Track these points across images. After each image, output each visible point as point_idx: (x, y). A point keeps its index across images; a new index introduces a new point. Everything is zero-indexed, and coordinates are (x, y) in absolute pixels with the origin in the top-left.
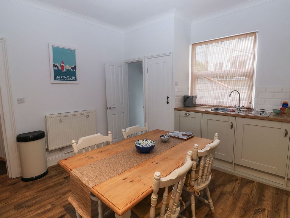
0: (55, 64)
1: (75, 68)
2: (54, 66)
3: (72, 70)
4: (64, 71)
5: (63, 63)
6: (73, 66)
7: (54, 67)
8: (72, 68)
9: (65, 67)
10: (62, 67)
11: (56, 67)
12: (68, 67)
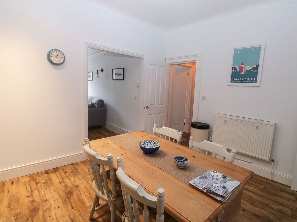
0: (235, 67)
1: (257, 68)
2: (233, 68)
3: (252, 70)
4: (242, 73)
5: (243, 64)
6: (255, 66)
7: (232, 70)
8: (254, 68)
9: (245, 68)
10: (241, 69)
11: (234, 70)
12: (248, 68)
